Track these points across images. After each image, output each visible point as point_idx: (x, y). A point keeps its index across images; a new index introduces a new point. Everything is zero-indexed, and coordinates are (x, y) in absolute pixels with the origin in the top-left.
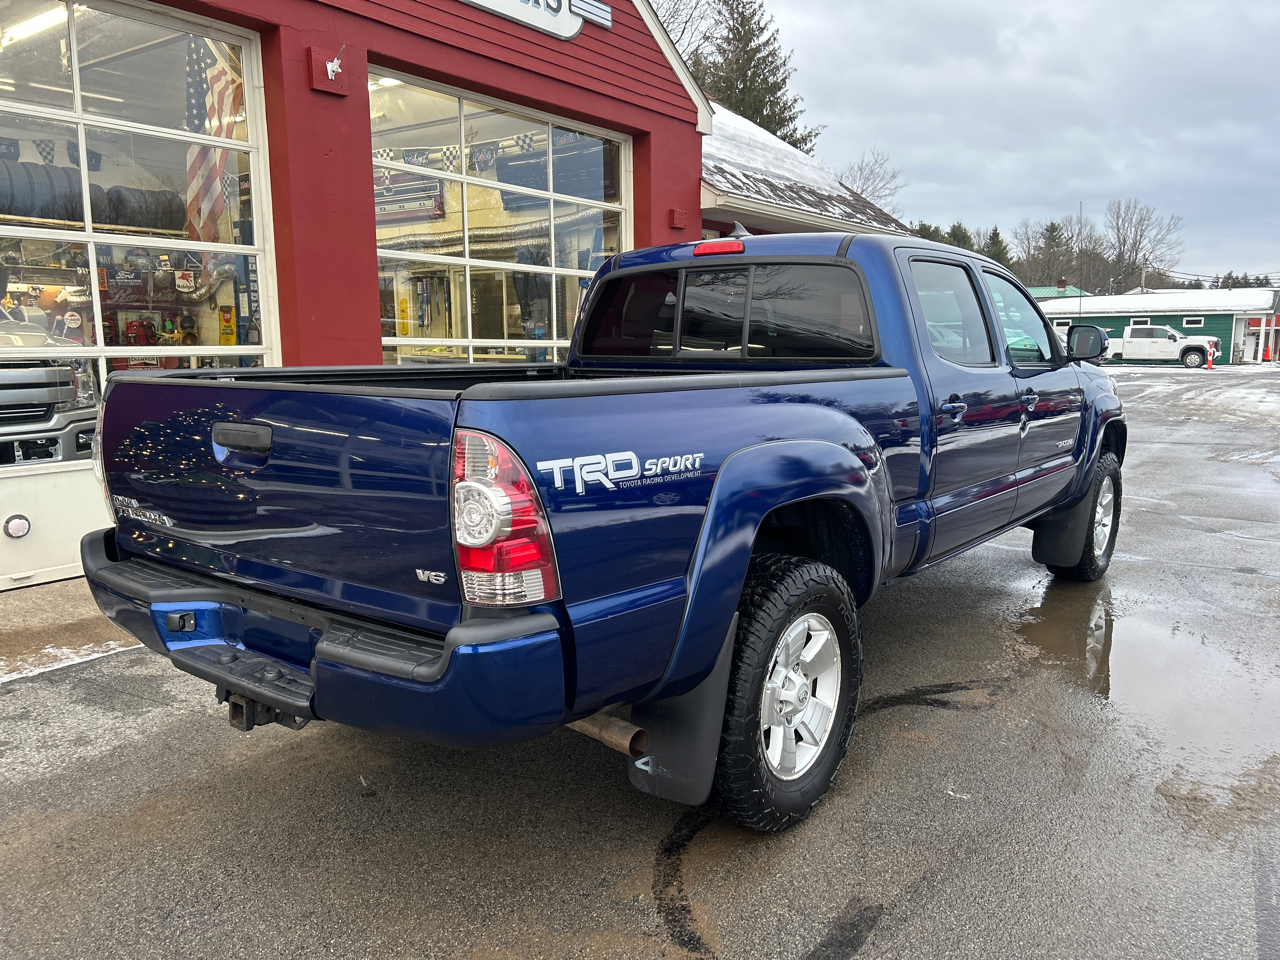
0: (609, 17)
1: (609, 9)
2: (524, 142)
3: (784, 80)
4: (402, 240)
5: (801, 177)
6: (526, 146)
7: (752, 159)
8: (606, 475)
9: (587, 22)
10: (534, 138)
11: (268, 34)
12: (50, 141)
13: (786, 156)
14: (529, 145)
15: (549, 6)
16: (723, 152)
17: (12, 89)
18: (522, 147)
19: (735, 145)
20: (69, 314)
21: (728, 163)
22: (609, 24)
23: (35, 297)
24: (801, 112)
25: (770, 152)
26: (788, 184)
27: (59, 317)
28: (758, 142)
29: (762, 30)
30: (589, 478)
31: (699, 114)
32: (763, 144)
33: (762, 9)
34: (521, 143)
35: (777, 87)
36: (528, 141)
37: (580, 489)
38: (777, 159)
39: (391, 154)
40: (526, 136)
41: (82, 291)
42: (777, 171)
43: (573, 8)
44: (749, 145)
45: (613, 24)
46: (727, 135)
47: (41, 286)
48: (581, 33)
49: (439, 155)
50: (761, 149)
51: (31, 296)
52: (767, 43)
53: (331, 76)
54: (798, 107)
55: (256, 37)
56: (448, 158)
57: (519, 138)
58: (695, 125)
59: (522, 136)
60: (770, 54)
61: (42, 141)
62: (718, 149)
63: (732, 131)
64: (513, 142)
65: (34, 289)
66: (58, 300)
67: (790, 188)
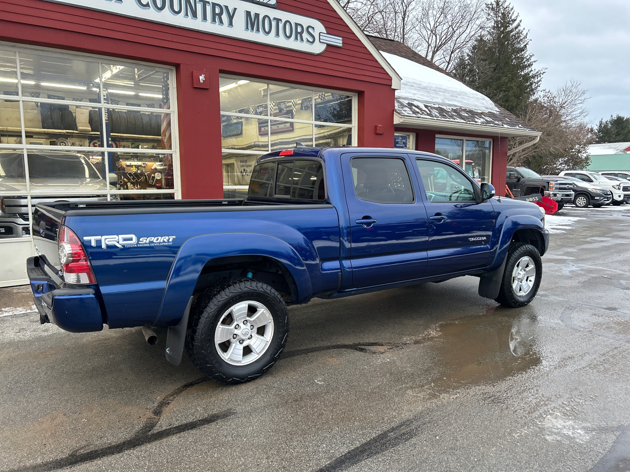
0: (341, 42)
1: (341, 39)
2: (322, 97)
3: (525, 46)
4: (277, 141)
5: (467, 104)
6: (323, 99)
7: (435, 97)
8: (118, 242)
9: (328, 45)
10: (326, 95)
11: (177, 66)
12: (153, 104)
13: (459, 95)
14: (324, 98)
15: (308, 41)
16: (417, 96)
17: (133, 86)
18: (321, 99)
19: (426, 91)
20: (157, 173)
21: (418, 101)
22: (341, 45)
23: (144, 167)
24: (535, 61)
25: (448, 93)
26: (455, 108)
27: (153, 175)
28: (442, 89)
29: (514, 21)
30: (109, 243)
31: (393, 81)
32: (445, 90)
33: (513, 11)
34: (321, 97)
35: (522, 50)
36: (323, 96)
37: (104, 246)
38: (453, 96)
39: (274, 104)
40: (322, 94)
41: (161, 164)
42: (451, 103)
43: (321, 40)
44: (435, 91)
45: (343, 45)
46: (422, 87)
47: (146, 163)
48: (326, 50)
49: (291, 104)
50: (443, 92)
51: (142, 167)
52: (516, 28)
53: (201, 81)
54: (533, 59)
55: (174, 68)
56: (294, 105)
57: (320, 95)
58: (391, 86)
59: (321, 94)
60: (518, 33)
61: (150, 104)
62: (414, 94)
63: (425, 85)
64: (318, 97)
65: (144, 164)
66: (153, 168)
67: (455, 111)
